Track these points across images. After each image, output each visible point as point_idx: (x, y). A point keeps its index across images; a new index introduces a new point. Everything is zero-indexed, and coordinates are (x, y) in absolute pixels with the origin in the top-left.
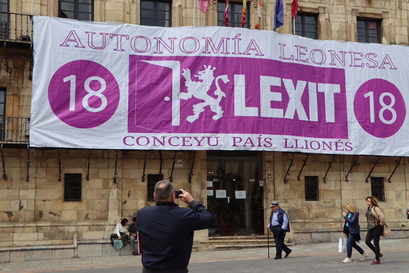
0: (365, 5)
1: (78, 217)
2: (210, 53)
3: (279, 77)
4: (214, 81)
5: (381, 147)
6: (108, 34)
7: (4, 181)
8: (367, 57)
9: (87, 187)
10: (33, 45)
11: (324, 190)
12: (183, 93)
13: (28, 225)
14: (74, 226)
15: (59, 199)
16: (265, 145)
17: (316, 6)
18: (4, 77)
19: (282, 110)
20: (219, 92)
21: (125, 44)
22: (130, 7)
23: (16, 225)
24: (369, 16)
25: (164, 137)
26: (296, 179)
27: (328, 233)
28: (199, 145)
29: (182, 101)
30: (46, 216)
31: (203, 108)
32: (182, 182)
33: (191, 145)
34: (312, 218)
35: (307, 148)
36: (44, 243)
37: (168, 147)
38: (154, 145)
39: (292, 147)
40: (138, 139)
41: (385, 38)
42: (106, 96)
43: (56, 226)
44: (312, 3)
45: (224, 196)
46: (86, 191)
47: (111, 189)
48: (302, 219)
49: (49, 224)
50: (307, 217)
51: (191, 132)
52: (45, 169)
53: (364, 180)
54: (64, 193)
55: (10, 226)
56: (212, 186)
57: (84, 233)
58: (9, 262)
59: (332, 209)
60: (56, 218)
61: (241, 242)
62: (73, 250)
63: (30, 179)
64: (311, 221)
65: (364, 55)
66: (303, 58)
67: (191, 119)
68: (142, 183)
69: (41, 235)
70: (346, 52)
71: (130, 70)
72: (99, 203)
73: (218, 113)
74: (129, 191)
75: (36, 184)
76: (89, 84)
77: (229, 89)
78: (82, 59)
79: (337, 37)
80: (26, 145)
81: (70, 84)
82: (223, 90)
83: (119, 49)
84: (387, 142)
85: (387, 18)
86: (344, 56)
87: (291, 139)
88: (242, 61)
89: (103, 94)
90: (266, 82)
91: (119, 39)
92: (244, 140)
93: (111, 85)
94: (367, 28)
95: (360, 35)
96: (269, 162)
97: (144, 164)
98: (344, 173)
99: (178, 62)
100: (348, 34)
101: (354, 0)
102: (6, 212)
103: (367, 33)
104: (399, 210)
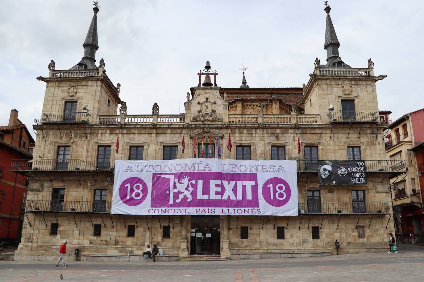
0: (275, 140)
1: (133, 244)
2: (187, 171)
3: (220, 180)
4: (189, 183)
5: (276, 212)
6: (144, 165)
7: (104, 228)
8: (270, 167)
9: (137, 231)
10: (114, 172)
11: (251, 233)
12: (175, 189)
14: (131, 248)
15: (125, 236)
16: (211, 213)
17: (248, 142)
19: (221, 196)
20: (191, 189)
21: (151, 169)
22: (158, 151)
23: (108, 246)
24: (278, 145)
25: (165, 210)
26: (236, 228)
27: (249, 255)
28: (181, 213)
29: (174, 193)
30: (120, 243)
31: (183, 196)
32: (178, 229)
33: (177, 213)
34: (243, 247)
35: (234, 213)
36: (118, 254)
37: (167, 214)
38: (161, 213)
39: (226, 213)
43: (124, 248)
44: (246, 141)
45: (201, 236)
46: (136, 233)
47: (147, 232)
48: (238, 248)
49: (121, 247)
50: (241, 247)
51: (178, 207)
52: (120, 223)
53: (273, 228)
54: (127, 233)
55: (106, 246)
56: (194, 231)
57: (134, 251)
58: (104, 261)
59: (255, 243)
60: (124, 244)
61: (202, 258)
62: (128, 258)
63: (114, 227)
64: (243, 249)
65: (268, 166)
66: (234, 170)
67: (178, 201)
68: (160, 230)
69: (117, 251)
70: (258, 165)
71: (153, 180)
72: (142, 238)
73: (190, 198)
74: (155, 233)
75: (116, 229)
76: (135, 187)
77: (195, 187)
78: (133, 177)
79: (259, 157)
80: (110, 213)
81: (128, 187)
82: (192, 187)
83: (148, 171)
84: (280, 209)
85: (287, 145)
86: (257, 167)
87: (225, 209)
88: (201, 174)
89: (141, 191)
90: (213, 183)
91: (149, 167)
92: (201, 210)
93: (144, 187)
94: (278, 150)
95: (274, 154)
96: (222, 220)
97: (160, 221)
98: (262, 225)
99: (173, 175)
100: (266, 155)
101: (269, 138)
102: (105, 241)
103: (278, 153)
104: (292, 243)
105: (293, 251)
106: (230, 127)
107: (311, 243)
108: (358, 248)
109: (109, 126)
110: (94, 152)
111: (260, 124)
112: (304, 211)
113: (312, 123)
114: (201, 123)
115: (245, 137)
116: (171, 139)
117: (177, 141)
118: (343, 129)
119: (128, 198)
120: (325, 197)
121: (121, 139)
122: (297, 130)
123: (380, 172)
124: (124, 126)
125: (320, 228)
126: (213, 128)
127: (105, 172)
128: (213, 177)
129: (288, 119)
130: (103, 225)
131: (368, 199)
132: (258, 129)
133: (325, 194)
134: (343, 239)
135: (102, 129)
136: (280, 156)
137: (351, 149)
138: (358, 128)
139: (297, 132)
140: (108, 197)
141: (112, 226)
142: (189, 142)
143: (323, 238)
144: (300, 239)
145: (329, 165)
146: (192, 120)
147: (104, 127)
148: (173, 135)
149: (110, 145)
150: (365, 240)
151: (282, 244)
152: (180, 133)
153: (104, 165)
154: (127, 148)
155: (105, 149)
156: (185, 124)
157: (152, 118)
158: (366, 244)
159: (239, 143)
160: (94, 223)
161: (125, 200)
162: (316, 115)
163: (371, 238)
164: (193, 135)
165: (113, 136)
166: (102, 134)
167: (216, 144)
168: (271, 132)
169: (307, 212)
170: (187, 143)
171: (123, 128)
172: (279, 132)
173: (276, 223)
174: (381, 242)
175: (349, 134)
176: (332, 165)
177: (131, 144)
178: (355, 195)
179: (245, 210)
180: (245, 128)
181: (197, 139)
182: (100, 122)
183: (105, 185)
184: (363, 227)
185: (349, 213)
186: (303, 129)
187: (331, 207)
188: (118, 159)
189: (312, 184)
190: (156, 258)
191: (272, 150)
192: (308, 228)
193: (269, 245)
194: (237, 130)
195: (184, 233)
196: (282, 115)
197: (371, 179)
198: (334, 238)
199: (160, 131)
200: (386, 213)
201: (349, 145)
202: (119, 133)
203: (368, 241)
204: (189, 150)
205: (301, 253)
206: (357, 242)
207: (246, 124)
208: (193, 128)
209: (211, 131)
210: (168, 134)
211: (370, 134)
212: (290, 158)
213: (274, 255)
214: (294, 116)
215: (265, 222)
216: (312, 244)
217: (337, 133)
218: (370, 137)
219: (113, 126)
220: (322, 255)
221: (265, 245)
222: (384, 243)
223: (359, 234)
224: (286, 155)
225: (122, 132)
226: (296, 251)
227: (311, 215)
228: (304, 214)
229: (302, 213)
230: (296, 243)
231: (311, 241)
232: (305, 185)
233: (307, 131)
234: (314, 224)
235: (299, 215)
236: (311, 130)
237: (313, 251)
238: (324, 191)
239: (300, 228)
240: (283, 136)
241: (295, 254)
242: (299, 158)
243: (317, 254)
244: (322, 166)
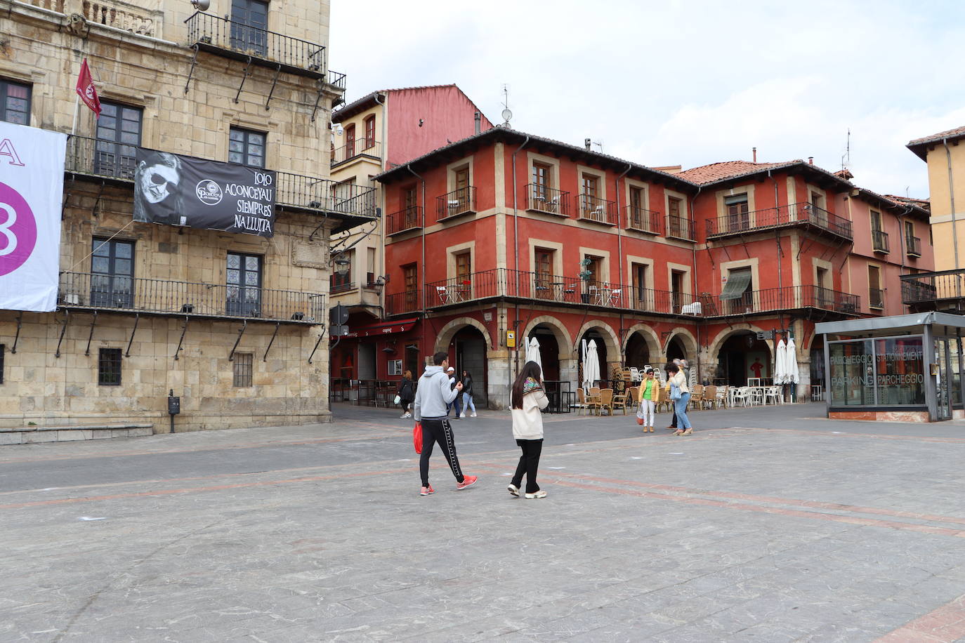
41: (34, 115)
85: (40, 84)
94: (4, 94)
103: (4, 102)
104: (29, 398)
105: (31, 424)
107: (94, 397)
108: (232, 413)
112: (76, 298)
113: (134, 31)
118: (226, 73)
120: (148, 262)
122: (81, 41)
123: (312, 209)
125: (124, 353)
131: (270, 281)
133: (149, 253)
134: (192, 389)
136: (10, 111)
137: (240, 137)
138: (269, 81)
139: (80, 47)
143: (131, 385)
144: (57, 386)
145: (171, 165)
150: (252, 391)
158: (255, 402)
162: (152, 12)
163: (269, 387)
169: (87, 302)
172: (14, 31)
174: (292, 399)
175: (240, 90)
176: (180, 167)
178: (237, 267)
184: (250, 357)
185: (214, 313)
186: (102, 44)
187: (164, 293)
189: (111, 218)
192: (87, 353)
197: (284, 228)
198: (165, 386)
200: (313, 322)
201: (235, 123)
203: (258, 395)
205: (58, 430)
206: (230, 396)
211: (299, 104)
212: (46, 126)
216: (96, 400)
217: (209, 81)
218: (297, 112)
220: (125, 433)
222: (299, 400)
223: (236, 376)
224: (32, 116)
226: (41, 423)
227: (98, 311)
228: (75, 307)
229: (70, 304)
230: (43, 398)
231: (94, 393)
232: (90, 219)
233: (114, 53)
234: (107, 341)
235: (61, 310)
236: (128, 54)
237: (99, 421)
238: (149, 243)
239: (61, 351)
240: (26, 48)
241: (35, 434)
242: (77, 131)
243: (110, 431)
244: (148, 166)
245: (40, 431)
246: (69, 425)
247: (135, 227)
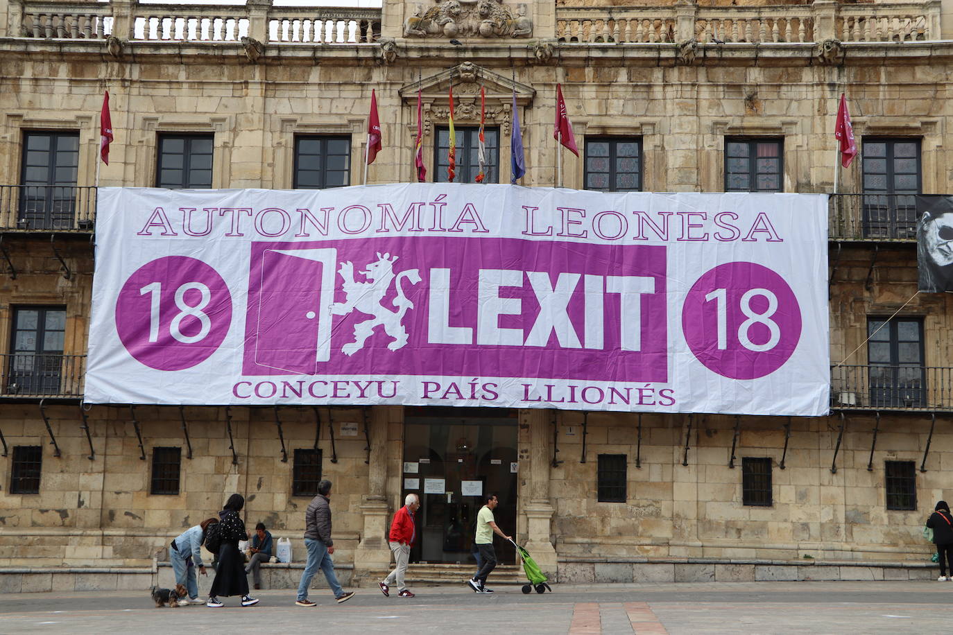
0: (742, 112)
1: (172, 522)
2: (388, 231)
3: (519, 269)
4: (393, 280)
5: (739, 398)
6: (217, 209)
7: (56, 459)
8: (717, 220)
9: (189, 470)
10: (94, 235)
11: (637, 482)
12: (338, 305)
13: (89, 532)
14: (163, 536)
15: (142, 490)
16: (483, 397)
17: (634, 122)
18: (63, 287)
19: (522, 331)
20: (402, 301)
21: (246, 223)
22: (274, 154)
23: (71, 532)
24: (753, 133)
25: (301, 383)
26: (579, 459)
27: (628, 565)
28: (362, 396)
29: (336, 317)
30: (120, 518)
31: (373, 329)
32: (354, 463)
33: (349, 396)
34: (609, 536)
35: (573, 400)
36: (111, 563)
37: (307, 400)
38: (284, 396)
39: (539, 400)
40: (258, 385)
41: (788, 174)
42: (209, 315)
43: (134, 536)
44: (627, 118)
45: (441, 491)
46: (187, 477)
47: (228, 473)
48: (588, 537)
49: (123, 533)
50: (598, 534)
51: (349, 372)
52: (121, 439)
53: (726, 462)
54: (150, 480)
55: (62, 533)
56: (417, 472)
58: (51, 591)
59: (653, 518)
60: (136, 522)
61: (444, 574)
62: (150, 576)
63: (95, 456)
65: (711, 215)
66: (574, 229)
67: (350, 349)
68: (283, 465)
69: (109, 550)
70: (672, 214)
71: (251, 268)
72: (208, 499)
73: (399, 339)
74: (260, 478)
75: (105, 464)
76: (182, 295)
77: (419, 294)
78: (172, 254)
79: (677, 181)
80: (80, 400)
81: (151, 297)
82: (409, 295)
83: (235, 233)
84: (754, 388)
85: (792, 135)
86: (666, 222)
87: (538, 385)
88: (446, 243)
89: (206, 311)
90: (490, 280)
91: (236, 216)
92: (444, 388)
93: (218, 295)
94: (753, 156)
95: (736, 171)
96: (524, 427)
97: (280, 432)
98: (682, 449)
99: (334, 251)
100: (703, 173)
101: (719, 105)
102: (58, 511)
103: (753, 166)
104: (803, 524)
105: (806, 557)
106: (561, 59)
107: (882, 525)
109: (66, 49)
110: (7, 157)
111: (684, 46)
112: (852, 396)
113: (902, 39)
114: (445, 43)
115: (621, 102)
116: (326, 103)
117: (350, 114)
119: (154, 337)
120: (943, 344)
121: (119, 103)
122: (836, 71)
124: (128, 51)
125: (918, 466)
126: (495, 63)
127: (56, 234)
128: (489, 256)
129: (802, 27)
130: (49, 449)
132: (672, 66)
133: (944, 332)
135: (35, 61)
136: (760, 177)
139: (835, 79)
140: (71, 337)
141: (87, 450)
142: (399, 121)
144: (835, 511)
146: (407, 29)
147: (42, 53)
148: (334, 93)
149: (73, 126)
151: (761, 528)
152: (362, 85)
153: (48, 208)
154: (144, 139)
155: (53, 145)
156: (382, 46)
157: (246, 18)
159: (594, 124)
160: (13, 441)
161: (140, 346)
162: (924, 6)
164: (410, 92)
165: (84, 90)
166: (36, 80)
167: (503, 128)
168: (729, 80)
169: (866, 402)
170: (389, 125)
171: (127, 58)
172: (761, 80)
173: (737, 445)
177: (161, 124)
179: (613, 390)
180: (620, 63)
181: (427, 106)
182: (25, 31)
183: (58, 289)
186: (862, 67)
188: (108, 182)
189: (889, 291)
190: (265, 575)
191: (731, 153)
192: (870, 467)
193: (710, 529)
194: (589, 72)
195: (376, 476)
196: (774, 9)
199: (280, 75)
202: (109, 80)
204: (396, 153)
205: (840, 566)
207: (624, 49)
208: (414, 63)
209: (486, 74)
210: (310, 88)
212: (803, 187)
213: (731, 567)
214: (824, 13)
215: (693, 440)
216: (885, 529)
219: (82, 50)
221: (694, 528)
224: (786, 177)
225: (124, 74)
226: (818, 557)
227: (880, 412)
228: (852, 408)
229: (845, 405)
230: (819, 525)
231: (882, 519)
232: (862, 295)
233: (878, 75)
234: (896, 451)
235: (834, 414)
236: (896, 71)
237: (889, 557)
238: (942, 318)
239: (837, 466)
240: (775, 96)
241: (812, 569)
242: (839, 185)
243: (906, 571)
244: (933, 217)
245: (818, 566)
246: (852, 559)
247: (922, 299)
